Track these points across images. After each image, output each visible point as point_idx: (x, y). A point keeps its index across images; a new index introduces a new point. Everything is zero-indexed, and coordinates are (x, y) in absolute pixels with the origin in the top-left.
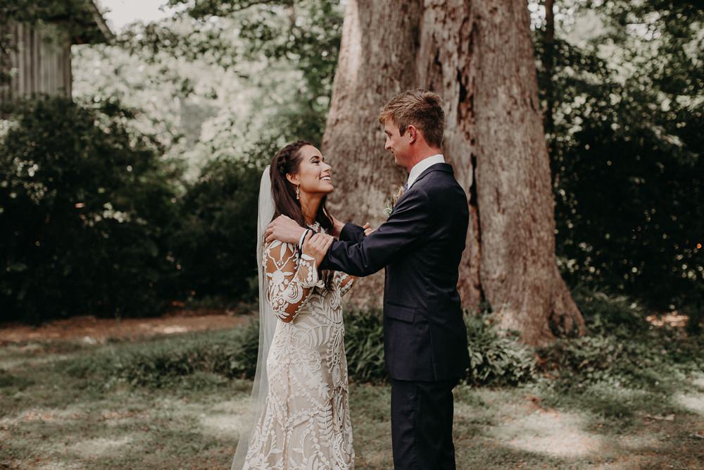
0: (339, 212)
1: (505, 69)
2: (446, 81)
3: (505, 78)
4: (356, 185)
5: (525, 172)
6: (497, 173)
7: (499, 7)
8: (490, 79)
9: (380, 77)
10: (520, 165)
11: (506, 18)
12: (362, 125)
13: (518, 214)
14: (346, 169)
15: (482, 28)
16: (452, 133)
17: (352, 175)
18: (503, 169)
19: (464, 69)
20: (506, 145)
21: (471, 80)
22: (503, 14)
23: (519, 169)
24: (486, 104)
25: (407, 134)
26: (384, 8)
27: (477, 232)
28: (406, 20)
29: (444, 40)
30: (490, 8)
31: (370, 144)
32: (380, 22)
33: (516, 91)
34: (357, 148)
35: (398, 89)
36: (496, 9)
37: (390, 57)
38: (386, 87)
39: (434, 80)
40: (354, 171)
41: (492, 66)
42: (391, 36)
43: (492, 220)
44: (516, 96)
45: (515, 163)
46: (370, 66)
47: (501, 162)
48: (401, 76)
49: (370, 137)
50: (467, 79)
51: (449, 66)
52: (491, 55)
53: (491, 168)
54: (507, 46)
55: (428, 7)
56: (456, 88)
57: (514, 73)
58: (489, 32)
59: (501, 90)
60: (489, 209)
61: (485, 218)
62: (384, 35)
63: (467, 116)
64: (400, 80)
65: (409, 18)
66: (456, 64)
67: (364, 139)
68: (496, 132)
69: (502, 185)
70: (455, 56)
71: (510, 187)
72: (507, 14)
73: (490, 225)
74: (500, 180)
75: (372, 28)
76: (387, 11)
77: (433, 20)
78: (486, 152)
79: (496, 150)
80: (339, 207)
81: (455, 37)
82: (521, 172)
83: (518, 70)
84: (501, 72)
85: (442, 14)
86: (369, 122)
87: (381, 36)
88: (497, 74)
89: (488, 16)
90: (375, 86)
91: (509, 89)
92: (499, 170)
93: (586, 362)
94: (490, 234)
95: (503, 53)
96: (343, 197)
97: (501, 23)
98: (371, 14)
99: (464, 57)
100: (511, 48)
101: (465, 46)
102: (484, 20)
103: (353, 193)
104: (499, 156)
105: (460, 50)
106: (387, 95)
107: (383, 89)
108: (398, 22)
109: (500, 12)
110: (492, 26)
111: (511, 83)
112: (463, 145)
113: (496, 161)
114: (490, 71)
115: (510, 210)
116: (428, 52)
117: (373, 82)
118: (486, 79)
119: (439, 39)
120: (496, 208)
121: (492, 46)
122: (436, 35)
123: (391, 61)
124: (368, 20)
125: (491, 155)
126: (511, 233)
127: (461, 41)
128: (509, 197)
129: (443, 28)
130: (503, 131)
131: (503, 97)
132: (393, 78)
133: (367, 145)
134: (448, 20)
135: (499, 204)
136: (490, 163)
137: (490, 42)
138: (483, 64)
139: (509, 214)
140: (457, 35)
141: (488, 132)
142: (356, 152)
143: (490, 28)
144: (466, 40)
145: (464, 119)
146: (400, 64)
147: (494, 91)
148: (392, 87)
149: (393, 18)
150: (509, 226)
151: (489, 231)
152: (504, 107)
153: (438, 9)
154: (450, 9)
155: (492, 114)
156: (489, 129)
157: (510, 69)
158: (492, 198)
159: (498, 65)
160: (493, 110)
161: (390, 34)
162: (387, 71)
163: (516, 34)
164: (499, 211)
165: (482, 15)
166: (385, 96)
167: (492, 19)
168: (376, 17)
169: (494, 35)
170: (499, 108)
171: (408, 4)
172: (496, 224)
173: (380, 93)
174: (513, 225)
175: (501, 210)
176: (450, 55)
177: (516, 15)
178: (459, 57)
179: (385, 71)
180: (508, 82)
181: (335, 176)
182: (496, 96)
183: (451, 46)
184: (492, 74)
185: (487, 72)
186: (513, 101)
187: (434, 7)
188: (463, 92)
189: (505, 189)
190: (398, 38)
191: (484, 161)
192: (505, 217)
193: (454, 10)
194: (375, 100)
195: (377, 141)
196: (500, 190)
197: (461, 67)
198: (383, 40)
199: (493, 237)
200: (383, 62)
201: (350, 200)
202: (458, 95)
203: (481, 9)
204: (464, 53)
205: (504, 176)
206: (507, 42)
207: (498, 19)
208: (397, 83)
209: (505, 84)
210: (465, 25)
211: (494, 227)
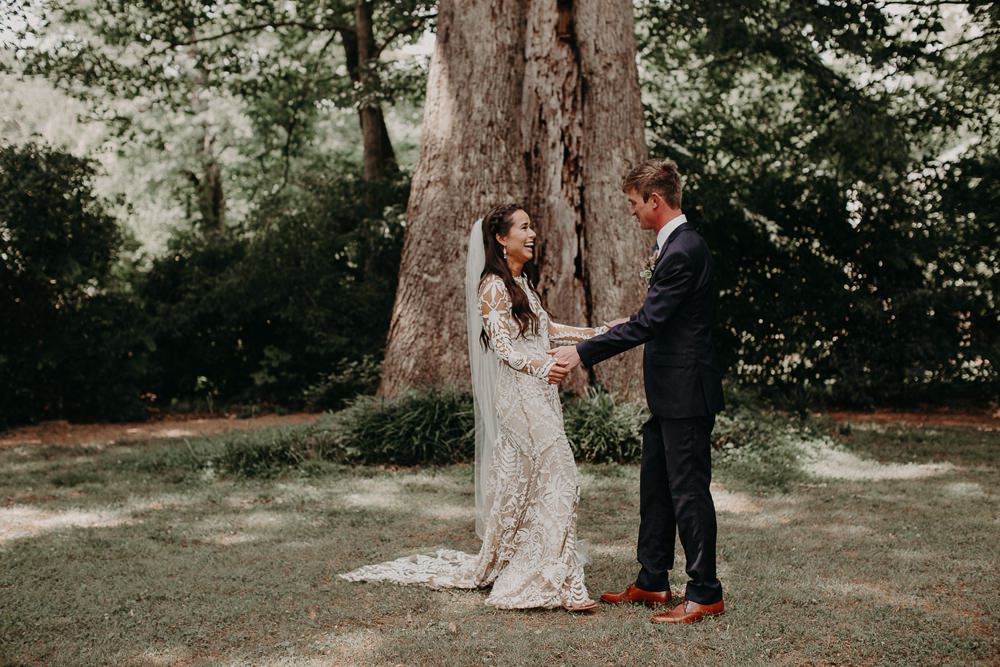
0: (439, 284)
1: (620, 130)
2: (551, 141)
3: (619, 140)
4: (457, 255)
5: (642, 242)
6: (612, 243)
7: (613, 62)
8: (604, 140)
9: (484, 136)
10: (637, 234)
11: (620, 74)
12: (463, 188)
13: (637, 287)
14: (444, 237)
15: (594, 84)
16: (557, 198)
17: (452, 244)
18: (619, 239)
19: (567, 127)
20: (622, 212)
21: (575, 140)
22: (617, 71)
23: (636, 238)
24: (599, 167)
25: (651, 201)
26: (488, 60)
27: (585, 307)
28: (513, 73)
29: (547, 95)
30: (603, 64)
31: (473, 209)
32: (483, 74)
33: (630, 154)
34: (457, 213)
35: (503, 149)
36: (610, 65)
37: (496, 113)
38: (491, 147)
39: (540, 141)
40: (454, 239)
41: (605, 126)
42: (497, 91)
43: (605, 293)
44: (630, 159)
45: (631, 232)
46: (472, 124)
47: (616, 230)
48: (507, 135)
49: (473, 202)
50: (570, 139)
51: (554, 124)
52: (604, 115)
53: (606, 236)
54: (621, 105)
55: (530, 59)
56: (560, 148)
57: (629, 135)
58: (602, 89)
59: (616, 152)
60: (603, 282)
61: (598, 291)
62: (488, 90)
63: (569, 180)
64: (505, 139)
65: (515, 71)
66: (560, 122)
67: (466, 204)
68: (610, 198)
69: (617, 255)
70: (560, 112)
71: (626, 257)
72: (622, 71)
73: (605, 299)
74: (615, 250)
75: (473, 80)
76: (492, 63)
77: (535, 74)
78: (600, 220)
79: (611, 217)
80: (437, 279)
81: (558, 93)
82: (638, 241)
83: (633, 132)
84: (615, 134)
85: (545, 67)
86: (472, 186)
87: (485, 91)
88: (611, 135)
89: (602, 72)
90: (479, 146)
91: (624, 152)
92: (615, 239)
93: (722, 439)
94: (605, 309)
95: (617, 113)
96: (442, 269)
97: (615, 80)
98: (472, 66)
99: (567, 116)
100: (625, 107)
101: (569, 103)
102: (597, 76)
103: (453, 264)
104: (613, 224)
105: (563, 107)
106: (493, 155)
107: (488, 149)
108: (504, 75)
109: (614, 67)
110: (605, 83)
111: (626, 146)
112: (567, 212)
113: (611, 229)
114: (603, 132)
115: (627, 283)
116: (532, 109)
117: (476, 141)
118: (599, 140)
119: (541, 95)
120: (611, 281)
121: (606, 105)
122: (539, 90)
123: (496, 118)
124: (468, 71)
125: (606, 223)
126: (628, 307)
127: (564, 96)
128: (626, 269)
129: (546, 81)
130: (618, 197)
131: (617, 160)
132: (499, 137)
133: (471, 211)
134: (551, 74)
135: (615, 276)
136: (605, 231)
137: (602, 101)
138: (595, 123)
139: (626, 287)
140: (560, 91)
141: (602, 199)
142: (456, 218)
143: (603, 85)
144: (569, 96)
145: (567, 183)
146: (505, 122)
147: (608, 154)
148: (498, 147)
149: (499, 72)
150: (626, 300)
151: (603, 306)
152: (619, 171)
153: (541, 61)
154: (552, 61)
155: (606, 178)
156: (603, 194)
157: (624, 130)
158: (606, 270)
159: (611, 126)
160: (607, 174)
161: (495, 88)
162: (493, 130)
163: (630, 92)
164: (614, 283)
165: (595, 71)
166: (490, 157)
167: (605, 75)
168: (478, 69)
169: (608, 93)
170: (613, 172)
171: (514, 55)
172: (611, 297)
173: (485, 154)
174: (631, 299)
175: (617, 283)
176: (554, 113)
177: (630, 71)
178: (563, 114)
179: (490, 129)
180: (622, 144)
181: (430, 244)
182: (610, 159)
183: (554, 103)
184: (605, 135)
185: (599, 133)
186: (628, 164)
187: (537, 59)
188: (567, 153)
189: (620, 260)
190: (504, 93)
191: (598, 229)
192: (622, 290)
193: (557, 63)
194: (479, 161)
195: (482, 206)
196: (616, 261)
197: (565, 125)
198: (488, 94)
199: (608, 311)
200: (487, 119)
201: (451, 272)
202: (562, 157)
203: (594, 65)
204: (567, 110)
205: (619, 246)
206: (621, 101)
207: (612, 76)
208: (502, 142)
209: (619, 146)
210: (569, 79)
211: (610, 301)
